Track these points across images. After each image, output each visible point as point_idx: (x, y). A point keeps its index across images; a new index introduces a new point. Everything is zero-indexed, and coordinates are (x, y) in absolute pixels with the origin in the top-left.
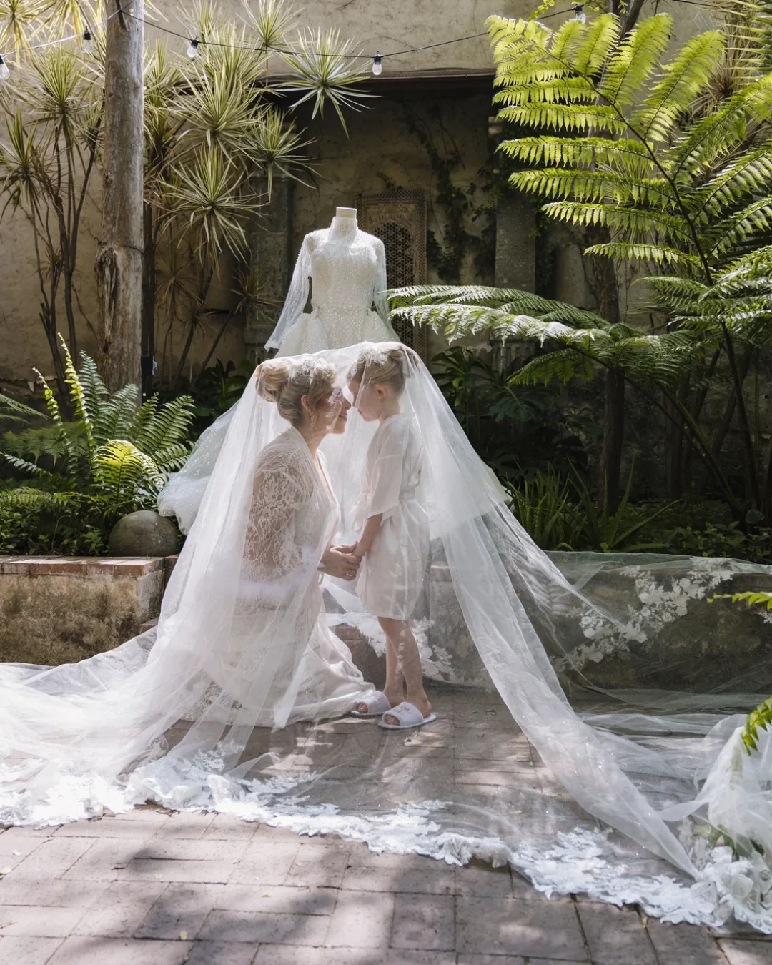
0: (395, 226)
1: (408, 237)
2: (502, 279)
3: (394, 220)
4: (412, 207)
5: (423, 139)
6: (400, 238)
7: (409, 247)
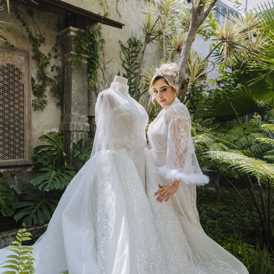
0: (13, 66)
1: (21, 73)
2: (74, 103)
3: (13, 62)
4: (22, 58)
5: (24, 25)
6: (16, 73)
7: (21, 78)
